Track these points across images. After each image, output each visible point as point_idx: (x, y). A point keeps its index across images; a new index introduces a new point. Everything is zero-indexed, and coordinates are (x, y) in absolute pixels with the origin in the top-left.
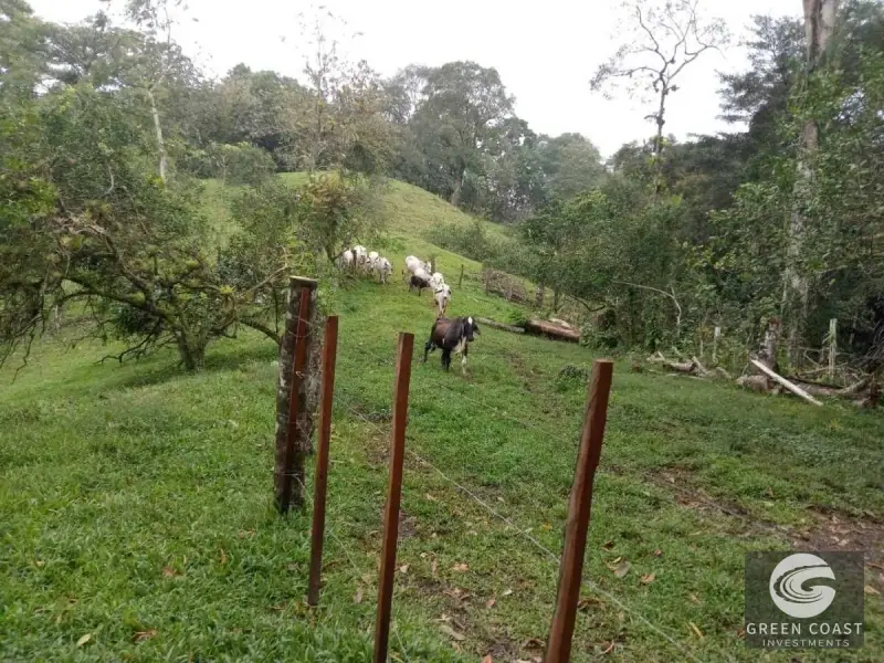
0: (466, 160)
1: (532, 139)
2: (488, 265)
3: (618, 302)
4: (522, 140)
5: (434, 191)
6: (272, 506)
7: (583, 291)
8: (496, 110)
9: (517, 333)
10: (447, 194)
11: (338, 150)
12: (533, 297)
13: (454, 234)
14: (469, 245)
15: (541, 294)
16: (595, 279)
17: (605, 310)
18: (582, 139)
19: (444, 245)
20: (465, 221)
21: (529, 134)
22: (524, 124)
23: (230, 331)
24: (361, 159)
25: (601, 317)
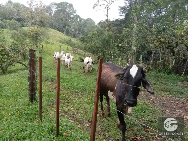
0: (67, 24)
1: (81, 19)
2: (73, 47)
3: (101, 54)
4: (79, 20)
5: (60, 31)
6: (29, 101)
7: (93, 52)
8: (73, 13)
9: (80, 61)
10: (63, 32)
11: (36, 22)
12: (83, 54)
13: (65, 41)
14: (69, 43)
15: (85, 53)
16: (96, 49)
17: (98, 56)
18: (92, 20)
19: (63, 43)
20: (67, 38)
21: (80, 18)
22: (79, 16)
23: (13, 64)
24: (42, 24)
25: (97, 57)
